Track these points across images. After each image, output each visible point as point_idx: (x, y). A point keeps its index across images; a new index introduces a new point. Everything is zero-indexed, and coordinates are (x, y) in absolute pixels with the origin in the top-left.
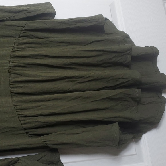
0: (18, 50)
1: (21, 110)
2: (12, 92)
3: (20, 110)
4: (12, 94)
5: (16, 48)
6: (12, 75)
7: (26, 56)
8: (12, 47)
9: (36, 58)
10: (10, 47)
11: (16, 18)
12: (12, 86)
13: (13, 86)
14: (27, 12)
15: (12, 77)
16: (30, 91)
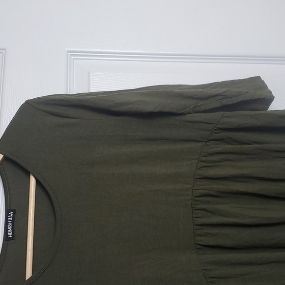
0: (206, 166)
1: (216, 279)
2: (198, 243)
3: (213, 279)
4: (198, 247)
5: (203, 161)
6: (197, 212)
7: (221, 177)
8: (197, 160)
9: (238, 181)
10: (193, 159)
11: (203, 108)
12: (197, 233)
13: (199, 232)
14: (223, 97)
15: (198, 215)
16: (228, 243)
